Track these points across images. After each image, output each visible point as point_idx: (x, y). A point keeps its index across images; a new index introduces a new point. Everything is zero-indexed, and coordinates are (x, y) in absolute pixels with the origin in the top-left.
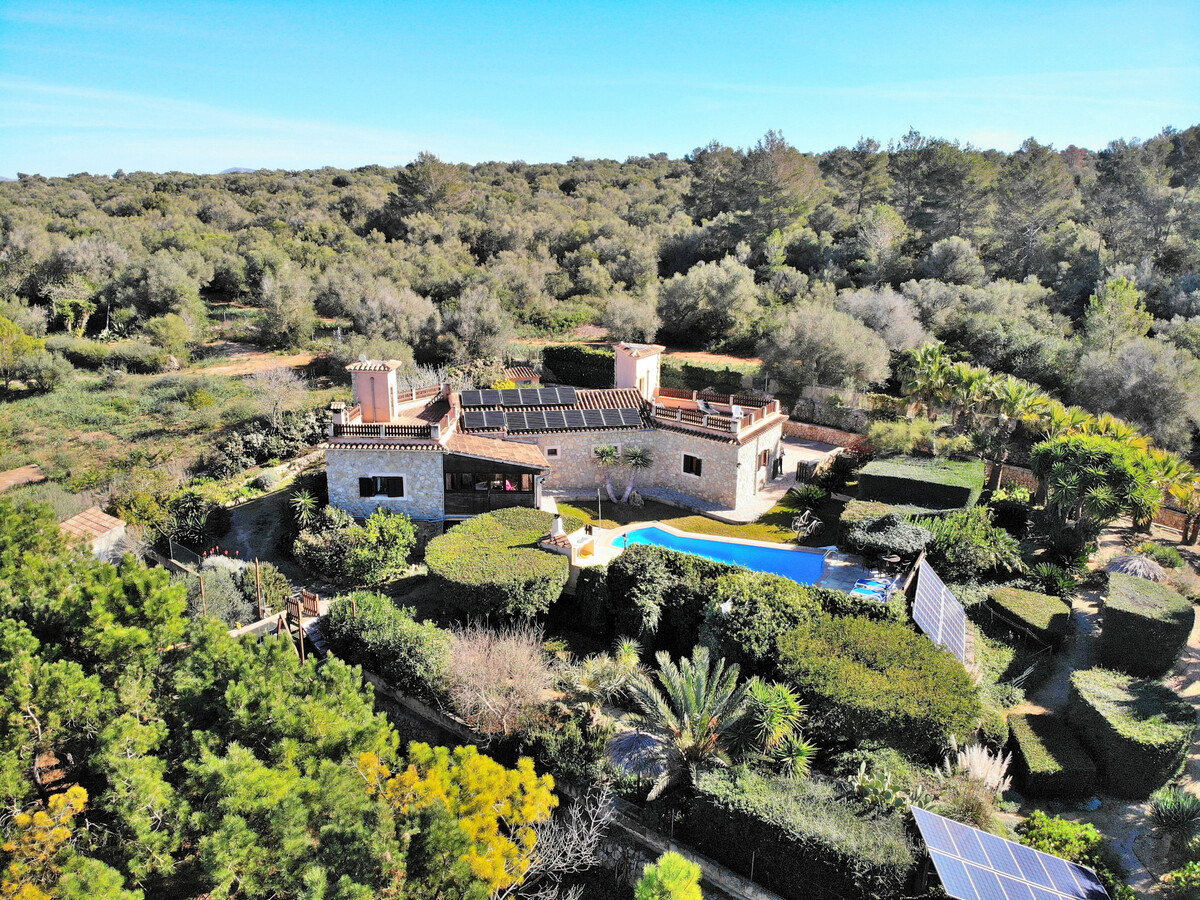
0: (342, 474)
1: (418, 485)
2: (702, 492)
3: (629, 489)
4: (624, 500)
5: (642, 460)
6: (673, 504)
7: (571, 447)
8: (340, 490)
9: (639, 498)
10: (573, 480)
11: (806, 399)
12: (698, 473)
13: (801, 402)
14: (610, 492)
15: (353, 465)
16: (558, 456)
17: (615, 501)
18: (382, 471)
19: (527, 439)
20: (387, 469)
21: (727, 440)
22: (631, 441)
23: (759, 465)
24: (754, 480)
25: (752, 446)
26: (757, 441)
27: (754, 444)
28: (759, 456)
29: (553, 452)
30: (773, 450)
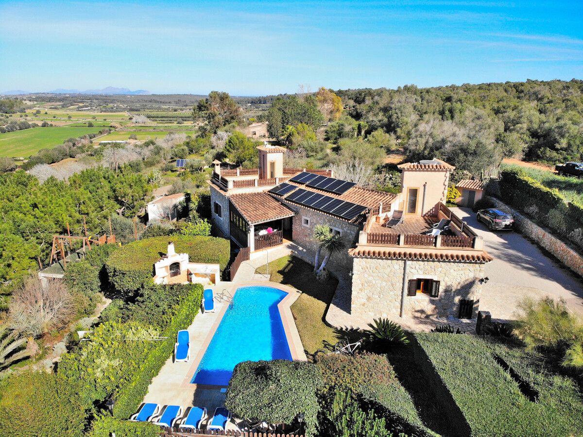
0: (213, 199)
1: (224, 213)
3: (323, 264)
7: (315, 221)
8: (213, 206)
14: (316, 261)
15: (214, 195)
16: (308, 226)
17: (315, 269)
19: (294, 207)
20: (219, 201)
22: (348, 231)
23: (413, 289)
24: (399, 301)
25: (390, 265)
26: (405, 263)
27: (398, 265)
28: (410, 281)
29: (307, 222)
30: (455, 286)
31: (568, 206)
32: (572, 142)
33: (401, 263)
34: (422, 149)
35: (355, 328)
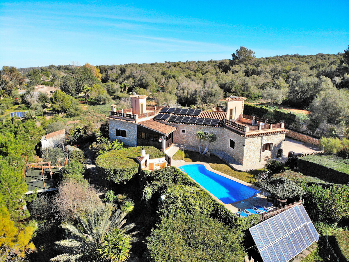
0: (113, 128)
1: (130, 135)
2: (234, 156)
3: (206, 149)
4: (204, 153)
5: (213, 138)
6: (221, 158)
7: (190, 130)
8: (112, 133)
9: (209, 153)
10: (190, 143)
11: (321, 129)
12: (233, 148)
13: (318, 129)
14: (199, 149)
15: (115, 125)
16: (185, 133)
17: (200, 153)
18: (121, 128)
19: (174, 125)
20: (123, 128)
21: (241, 134)
22: (213, 132)
23: (264, 149)
24: (259, 155)
25: (257, 139)
26: (262, 138)
27: (259, 139)
28: (263, 145)
29: (184, 131)
30: (277, 144)
31: (273, 112)
32: (236, 89)
33: (260, 138)
34: (186, 95)
35: (252, 170)
